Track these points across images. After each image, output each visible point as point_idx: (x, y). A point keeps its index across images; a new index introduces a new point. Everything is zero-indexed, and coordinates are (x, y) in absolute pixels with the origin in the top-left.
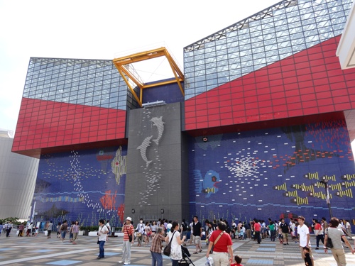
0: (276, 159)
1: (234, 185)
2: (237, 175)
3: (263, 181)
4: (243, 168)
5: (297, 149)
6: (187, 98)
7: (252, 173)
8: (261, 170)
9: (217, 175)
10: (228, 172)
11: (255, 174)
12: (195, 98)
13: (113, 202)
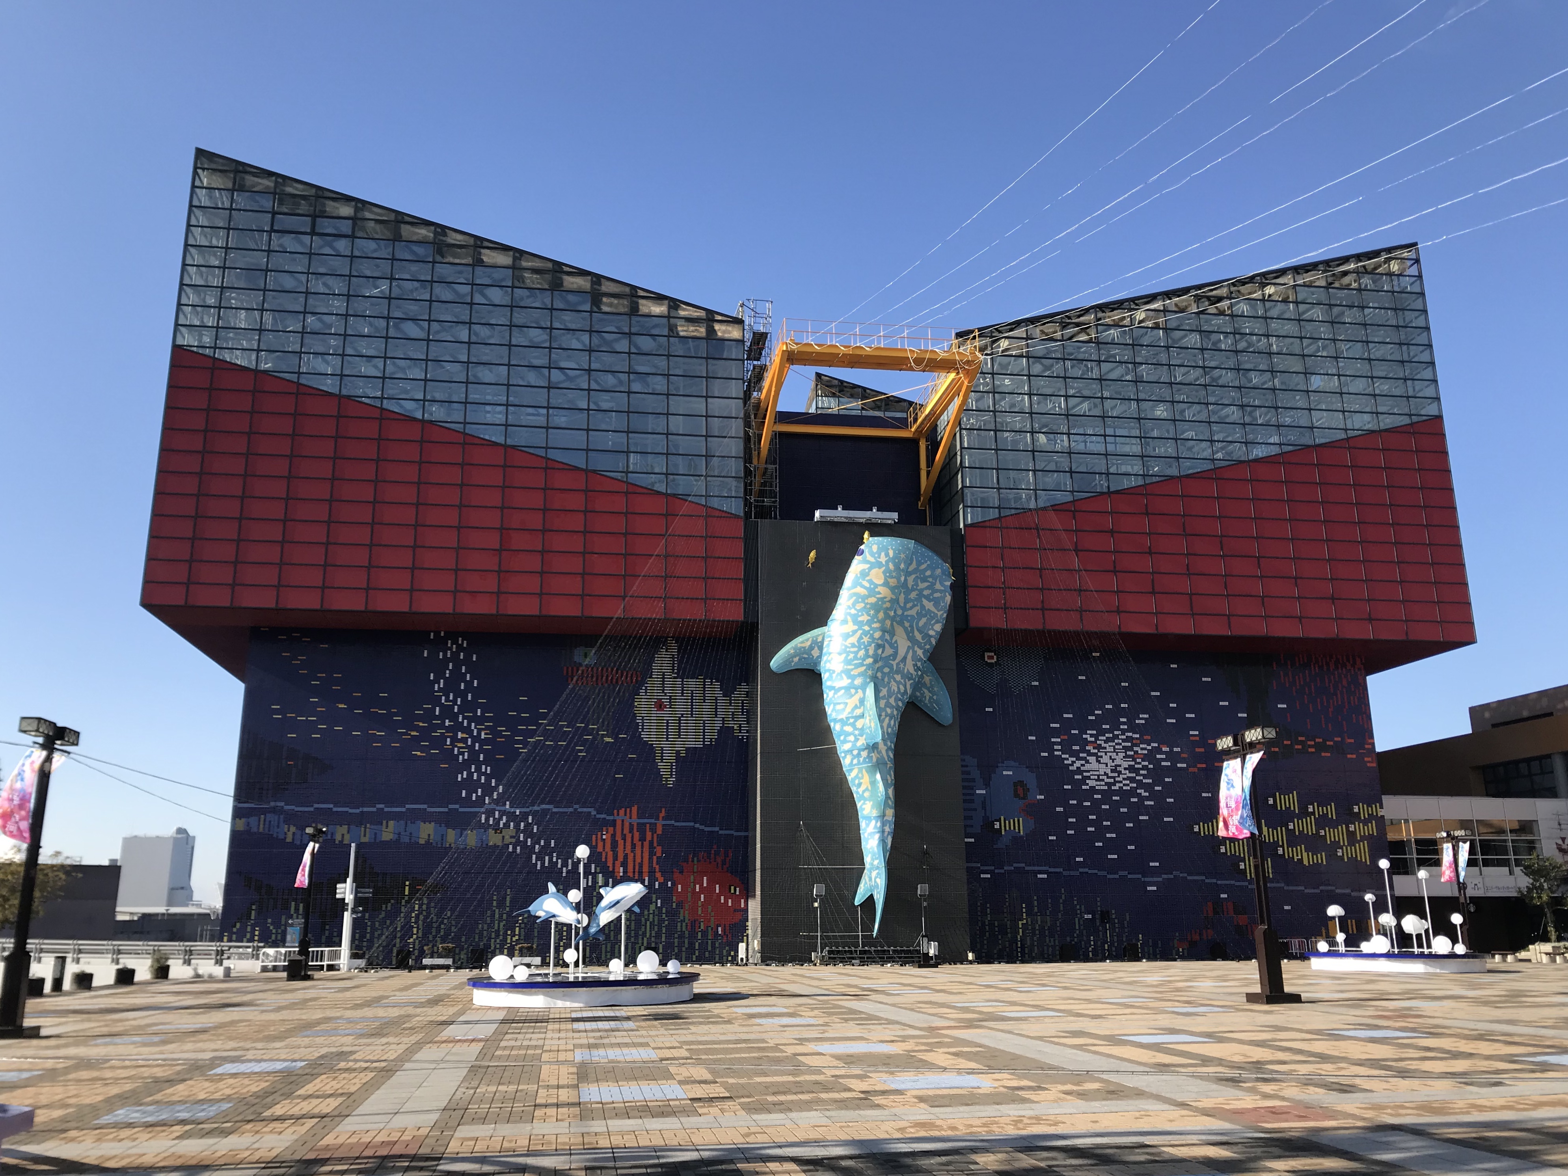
0: (1195, 744)
1: (1081, 813)
3: (1161, 809)
4: (1107, 763)
7: (1132, 780)
8: (1157, 773)
9: (1031, 780)
10: (1066, 774)
11: (1140, 784)
12: (999, 524)
13: (652, 854)
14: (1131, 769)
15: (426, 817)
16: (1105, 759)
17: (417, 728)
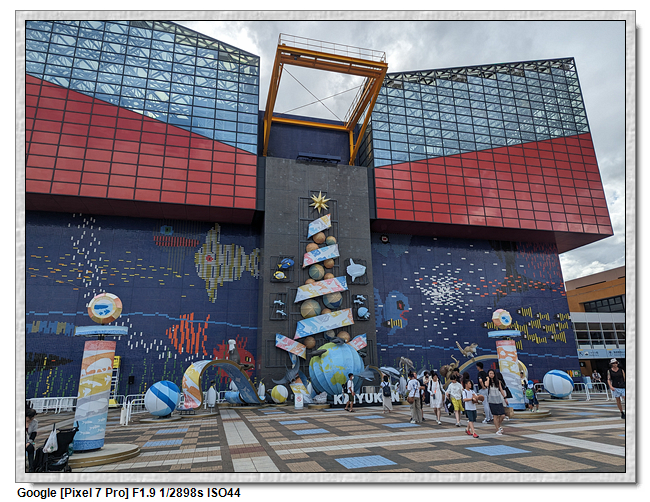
1: (430, 317)
2: (435, 302)
3: (469, 315)
4: (442, 292)
5: (508, 274)
6: (378, 163)
7: (454, 300)
8: (465, 297)
9: (405, 300)
10: (422, 297)
11: (458, 303)
12: (391, 168)
13: (201, 339)
14: (453, 295)
15: (61, 319)
16: (441, 290)
17: (60, 267)
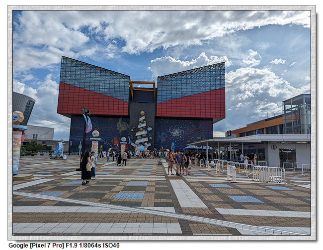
0: (188, 131)
1: (172, 139)
2: (174, 135)
3: (183, 138)
4: (176, 133)
5: (196, 128)
6: (158, 102)
7: (179, 135)
8: (182, 134)
9: (166, 134)
10: (171, 134)
12: (161, 103)
